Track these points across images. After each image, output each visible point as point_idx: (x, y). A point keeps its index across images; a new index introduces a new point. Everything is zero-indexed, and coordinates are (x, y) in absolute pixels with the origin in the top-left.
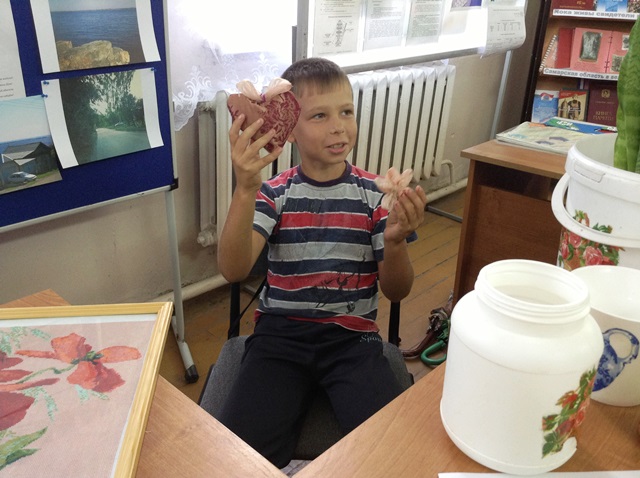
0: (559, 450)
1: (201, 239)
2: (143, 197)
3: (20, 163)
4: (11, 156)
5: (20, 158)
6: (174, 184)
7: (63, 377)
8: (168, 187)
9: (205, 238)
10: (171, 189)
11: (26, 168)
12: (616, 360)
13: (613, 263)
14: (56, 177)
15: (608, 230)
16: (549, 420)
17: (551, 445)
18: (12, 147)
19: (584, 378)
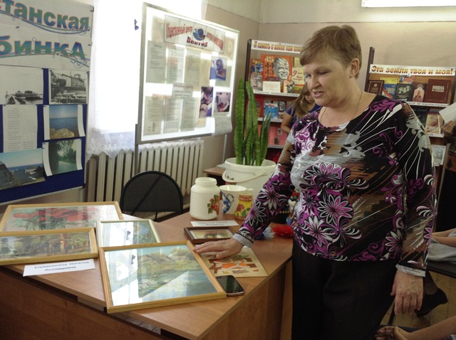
0: (212, 213)
4: (28, 171)
5: (31, 172)
6: (84, 186)
8: (81, 187)
10: (83, 188)
12: (230, 202)
14: (43, 180)
16: (208, 205)
17: (210, 211)
18: (29, 167)
19: (215, 196)
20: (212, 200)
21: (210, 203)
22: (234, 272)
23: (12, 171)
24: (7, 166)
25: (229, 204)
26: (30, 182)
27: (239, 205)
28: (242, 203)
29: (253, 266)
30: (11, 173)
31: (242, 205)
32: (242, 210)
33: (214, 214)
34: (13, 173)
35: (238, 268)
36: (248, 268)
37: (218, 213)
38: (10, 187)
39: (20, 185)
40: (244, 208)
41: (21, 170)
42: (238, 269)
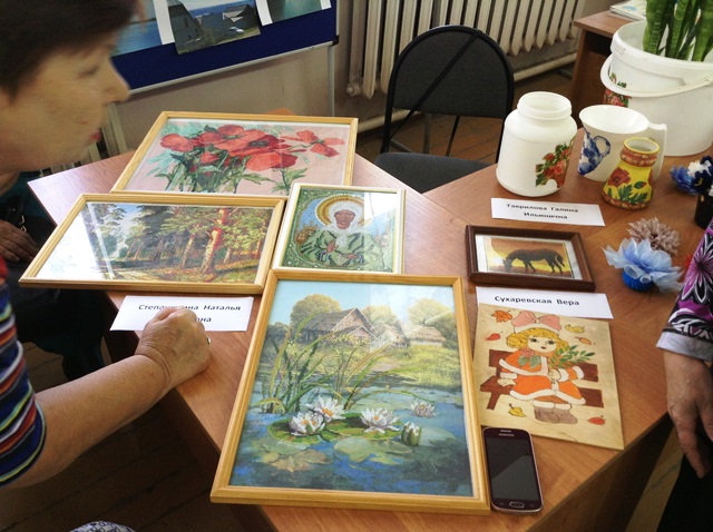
0: (544, 184)
1: (350, 90)
2: (312, 49)
3: (234, 20)
4: (228, 15)
5: (234, 16)
6: (336, 40)
7: (309, 149)
8: (331, 42)
9: (353, 89)
10: (334, 44)
11: (237, 24)
12: (599, 154)
13: (626, 106)
14: (256, 32)
15: (624, 85)
16: (539, 167)
17: (540, 180)
18: (229, 8)
19: (558, 148)
20: (549, 158)
21: (544, 162)
22: (539, 414)
23: (199, 17)
24: (188, 9)
25: (596, 158)
26: (233, 36)
27: (618, 170)
28: (625, 167)
29: (593, 398)
30: (196, 21)
31: (626, 173)
32: (623, 185)
33: (551, 186)
34: (200, 21)
35: (554, 399)
36: (577, 406)
37: (560, 182)
38: (197, 47)
39: (214, 42)
40: (628, 180)
41: (215, 14)
42: (549, 405)
